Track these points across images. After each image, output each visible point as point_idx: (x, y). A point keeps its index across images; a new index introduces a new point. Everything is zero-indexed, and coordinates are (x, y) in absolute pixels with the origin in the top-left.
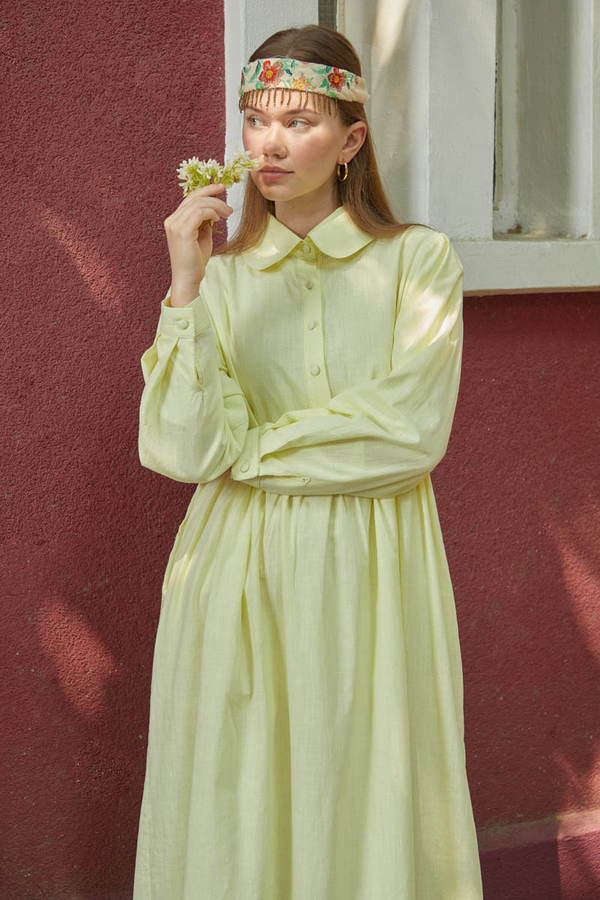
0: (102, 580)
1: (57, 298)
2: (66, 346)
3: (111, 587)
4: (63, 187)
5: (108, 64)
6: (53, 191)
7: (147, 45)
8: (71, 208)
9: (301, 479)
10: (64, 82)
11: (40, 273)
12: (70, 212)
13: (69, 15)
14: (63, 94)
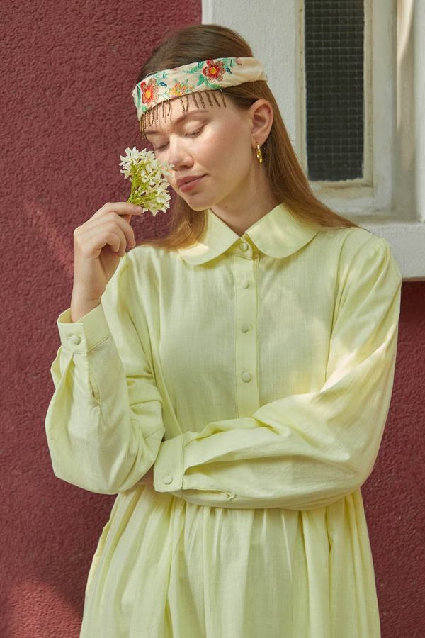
0: (75, 553)
1: (27, 283)
2: (37, 329)
3: (85, 562)
4: (32, 177)
5: (78, 55)
6: (23, 180)
7: (119, 35)
8: (41, 196)
9: (225, 495)
10: (33, 75)
11: (11, 259)
12: (40, 200)
13: (39, 10)
14: (32, 87)
